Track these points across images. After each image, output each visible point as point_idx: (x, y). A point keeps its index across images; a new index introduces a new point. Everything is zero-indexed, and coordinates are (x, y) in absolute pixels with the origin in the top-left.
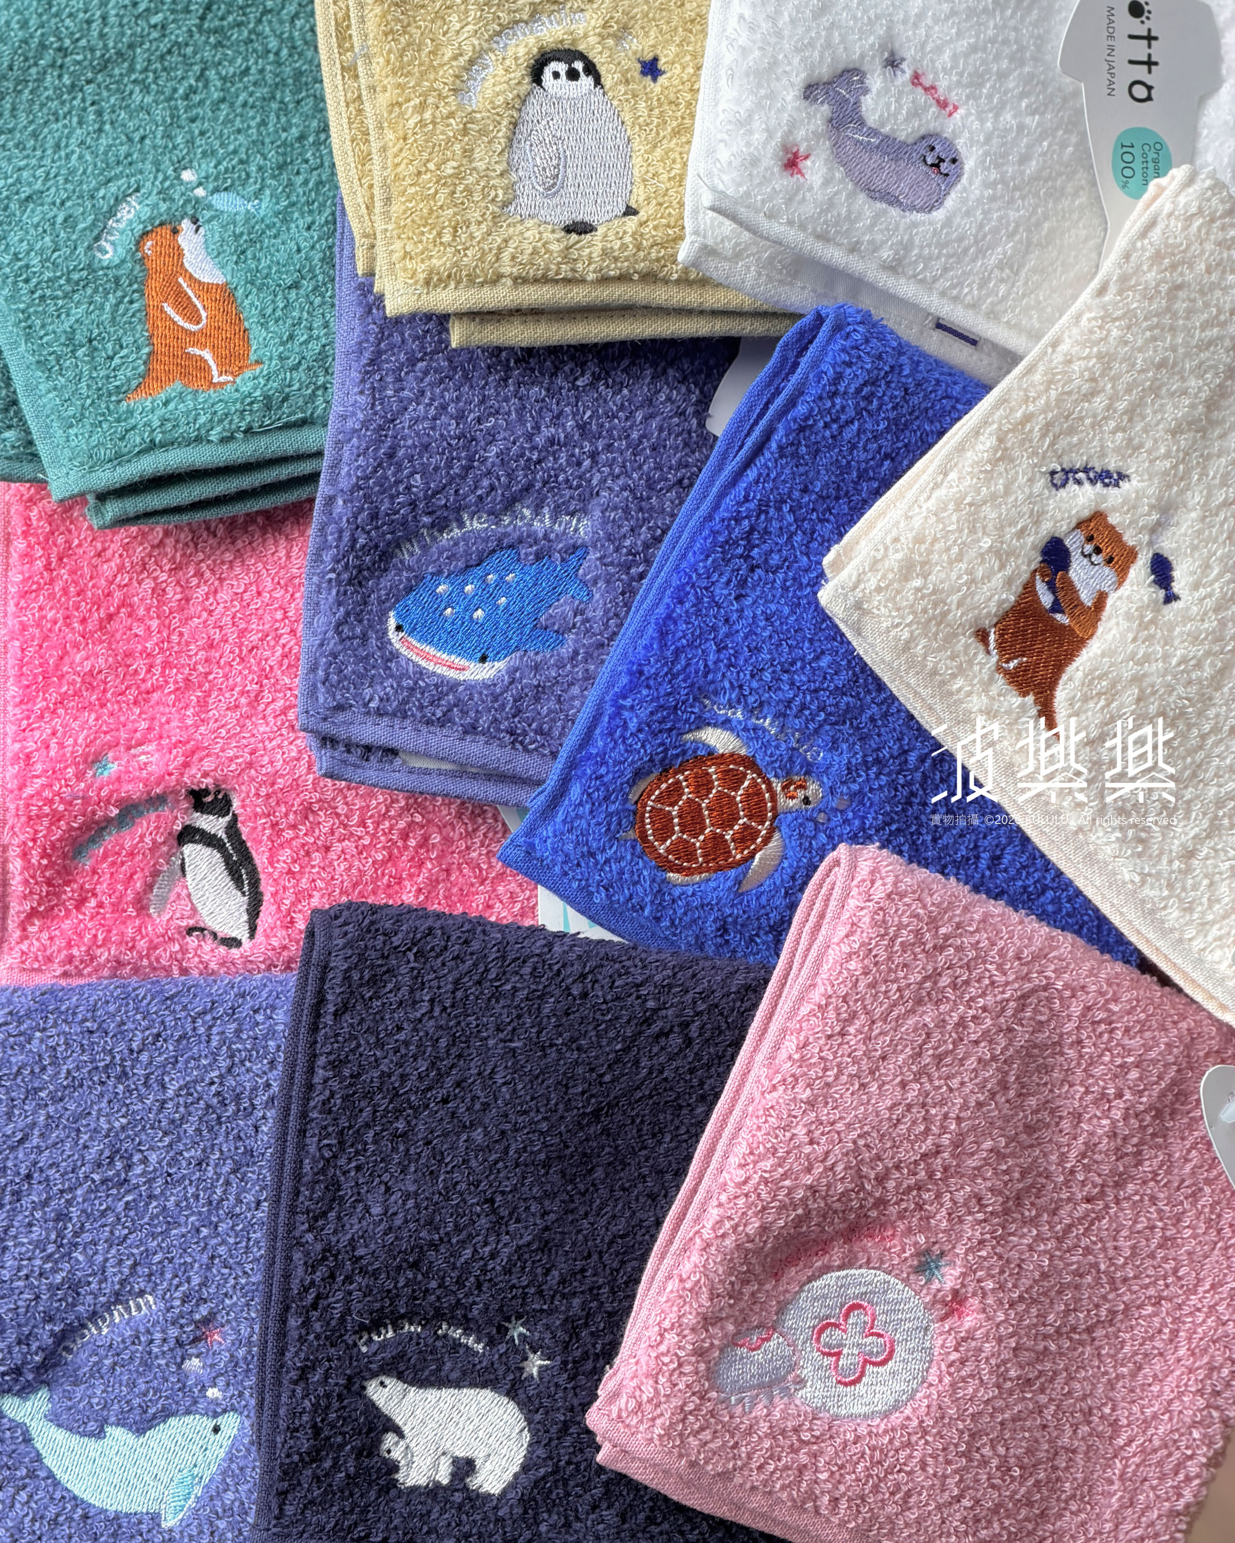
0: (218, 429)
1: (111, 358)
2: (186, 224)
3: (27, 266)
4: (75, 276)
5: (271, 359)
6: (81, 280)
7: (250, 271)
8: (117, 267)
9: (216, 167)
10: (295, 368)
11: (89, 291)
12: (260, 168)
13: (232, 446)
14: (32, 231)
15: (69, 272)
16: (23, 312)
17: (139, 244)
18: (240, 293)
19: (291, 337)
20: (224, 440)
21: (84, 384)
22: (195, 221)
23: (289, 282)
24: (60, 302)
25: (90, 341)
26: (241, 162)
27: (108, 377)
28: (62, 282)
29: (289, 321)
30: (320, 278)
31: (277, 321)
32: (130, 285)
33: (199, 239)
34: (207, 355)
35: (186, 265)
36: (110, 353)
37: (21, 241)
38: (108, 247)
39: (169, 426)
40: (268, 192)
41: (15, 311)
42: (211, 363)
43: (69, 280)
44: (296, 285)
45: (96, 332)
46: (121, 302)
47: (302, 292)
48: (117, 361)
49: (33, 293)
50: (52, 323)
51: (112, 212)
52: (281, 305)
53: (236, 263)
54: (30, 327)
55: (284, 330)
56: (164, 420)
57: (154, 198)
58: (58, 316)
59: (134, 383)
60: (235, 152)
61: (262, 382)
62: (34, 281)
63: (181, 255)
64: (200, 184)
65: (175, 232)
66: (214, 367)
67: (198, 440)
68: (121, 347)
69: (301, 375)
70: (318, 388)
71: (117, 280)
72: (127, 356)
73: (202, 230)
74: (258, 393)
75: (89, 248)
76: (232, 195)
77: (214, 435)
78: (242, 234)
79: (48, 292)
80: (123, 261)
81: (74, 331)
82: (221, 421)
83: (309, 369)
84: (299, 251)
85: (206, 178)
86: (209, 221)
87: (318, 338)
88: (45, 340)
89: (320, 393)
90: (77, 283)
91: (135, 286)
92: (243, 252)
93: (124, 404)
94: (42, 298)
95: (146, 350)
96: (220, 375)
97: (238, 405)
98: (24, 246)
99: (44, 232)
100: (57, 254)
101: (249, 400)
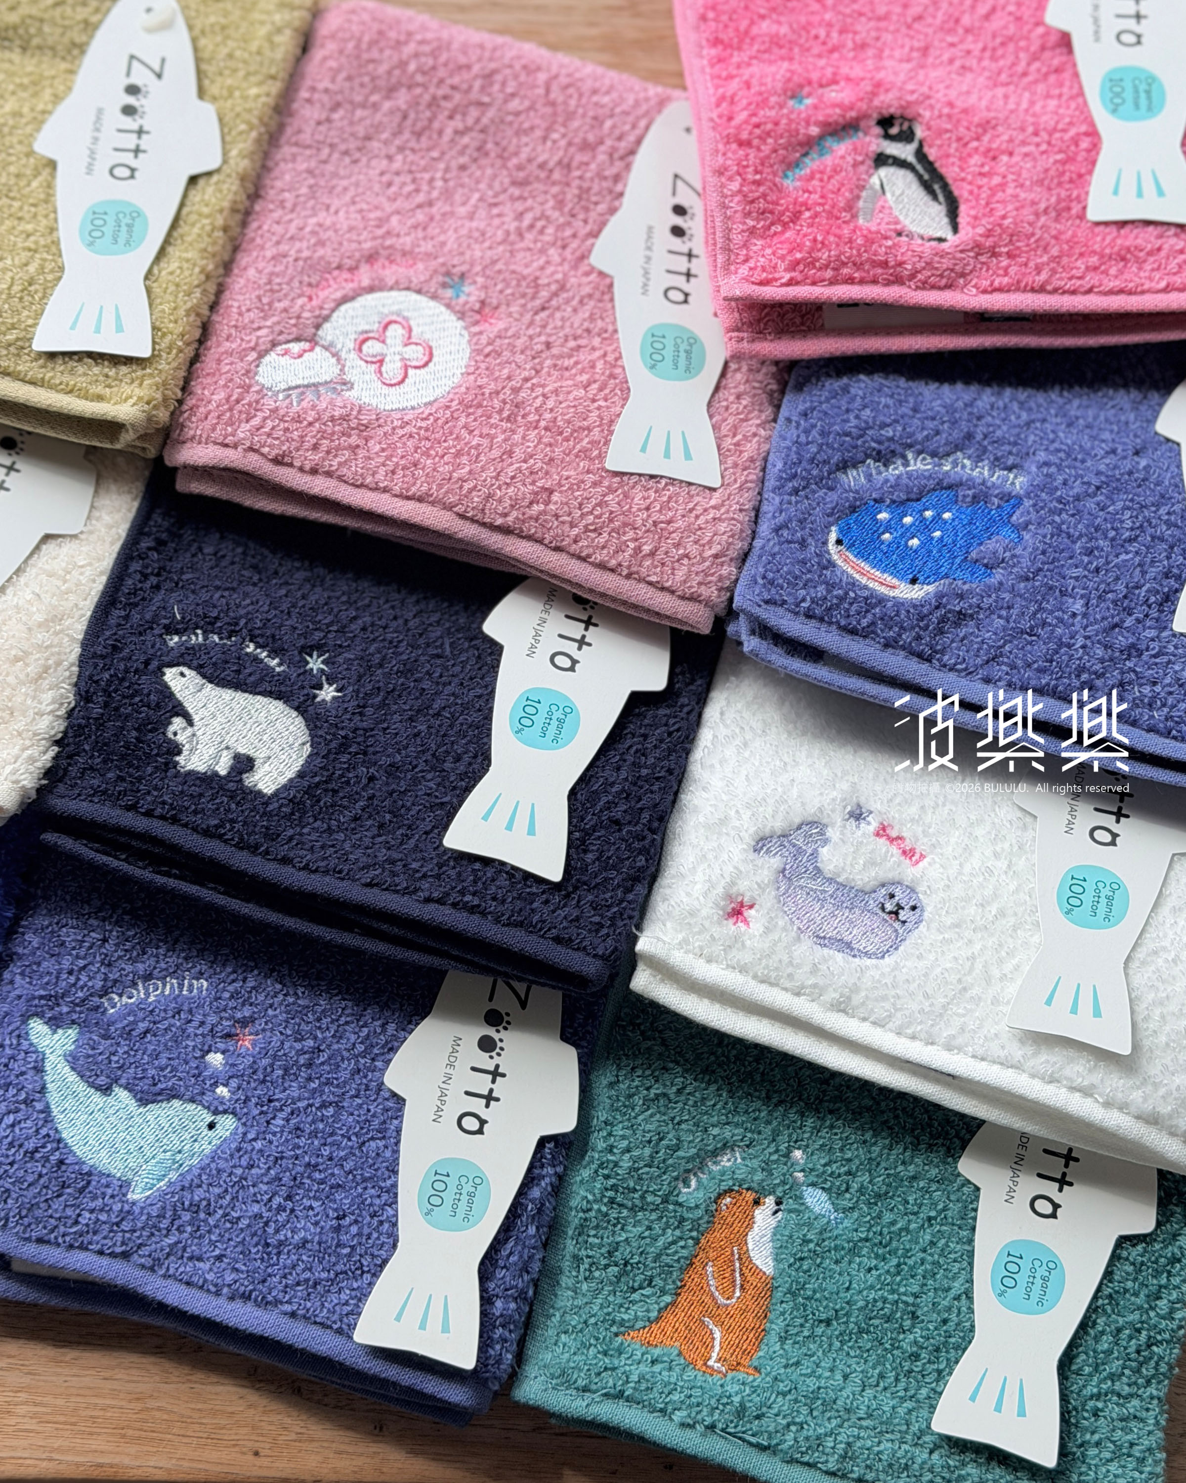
0: (685, 1412)
1: (634, 1290)
2: (770, 1201)
3: (616, 1164)
4: (650, 1198)
5: (767, 1375)
6: (652, 1203)
7: (798, 1283)
8: (690, 1208)
9: (825, 1165)
10: (784, 1394)
11: (654, 1216)
12: (861, 1190)
13: (689, 1433)
14: (639, 1136)
15: (646, 1192)
17: (720, 1196)
18: (779, 1295)
19: (797, 1364)
20: (683, 1425)
21: (598, 1301)
22: (778, 1203)
23: (824, 1316)
24: (624, 1213)
25: (626, 1264)
26: (849, 1173)
27: (621, 1306)
28: (637, 1195)
29: (804, 1350)
30: (852, 1326)
32: (691, 1230)
33: (773, 1222)
34: (717, 1335)
35: (749, 1237)
36: (636, 1285)
37: (624, 1137)
38: (693, 1183)
39: (643, 1386)
40: (856, 1214)
42: (717, 1343)
43: (642, 1198)
44: (828, 1323)
45: (636, 1259)
46: (674, 1243)
47: (829, 1332)
48: (636, 1296)
49: (606, 1190)
50: (606, 1228)
51: (715, 1154)
52: (806, 1333)
53: (790, 1265)
54: (586, 1220)
55: (795, 1354)
56: (642, 1377)
57: (755, 1163)
58: (615, 1225)
59: (640, 1324)
60: (849, 1160)
61: (748, 1391)
62: (614, 1181)
63: (750, 1226)
64: (803, 1171)
65: (757, 1203)
66: (717, 1348)
67: (662, 1412)
68: (649, 1285)
69: (784, 1402)
70: (795, 1424)
71: (682, 1220)
72: (648, 1297)
73: (780, 1214)
74: (737, 1399)
75: (676, 1179)
76: (824, 1196)
77: (678, 1416)
78: (811, 1241)
79: (619, 1198)
80: (697, 1207)
81: (618, 1247)
82: (691, 1407)
83: (796, 1401)
84: (848, 1289)
85: (812, 1170)
86: (790, 1211)
87: (820, 1376)
88: (591, 1240)
89: (793, 1428)
90: (648, 1204)
91: (694, 1234)
92: (802, 1259)
93: (619, 1339)
94: (612, 1200)
96: (719, 1360)
97: (714, 1400)
98: (625, 1144)
99: (650, 1142)
100: (647, 1169)
101: (726, 1400)
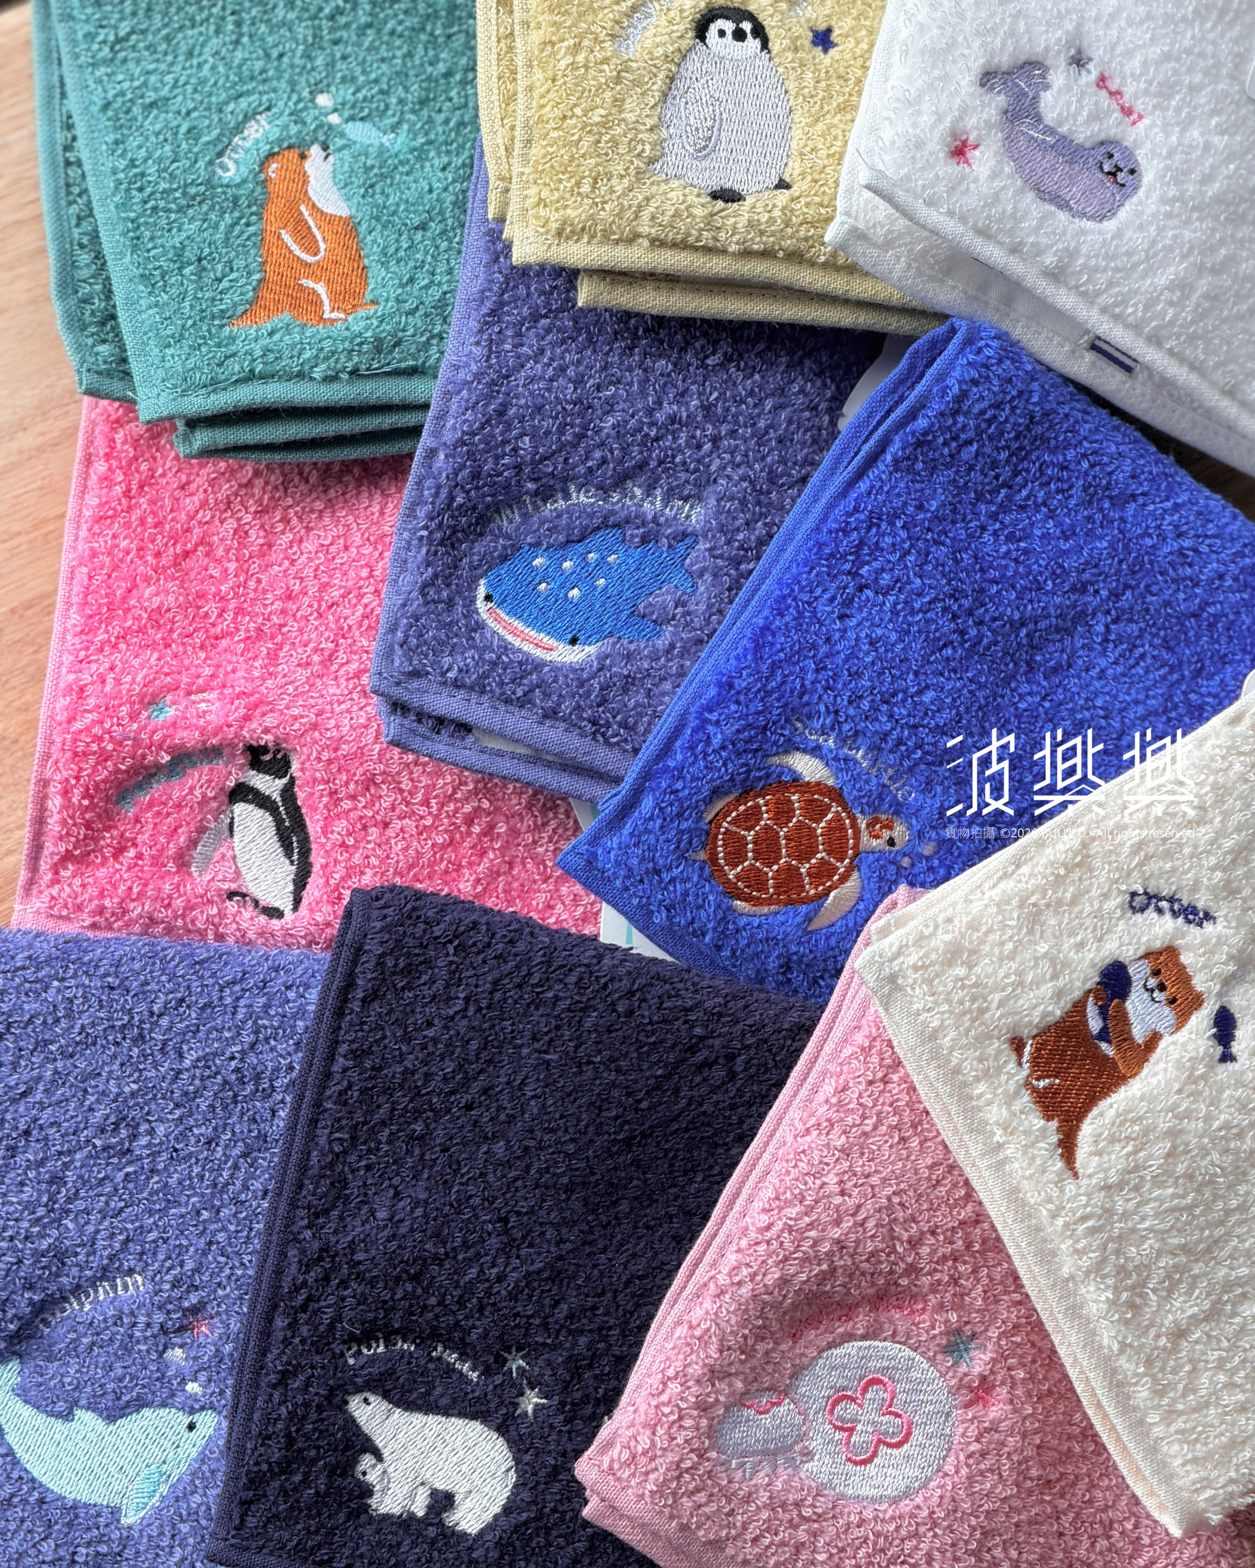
0: (323, 367)
1: (220, 280)
2: (315, 151)
3: (143, 175)
4: (192, 191)
5: (387, 301)
6: (197, 194)
7: (377, 206)
8: (238, 186)
9: (354, 94)
10: (412, 312)
11: (205, 208)
12: (401, 101)
13: (336, 386)
14: (153, 139)
15: (186, 186)
16: (133, 221)
17: (264, 163)
18: (363, 228)
19: (411, 280)
20: (327, 380)
21: (187, 304)
22: (325, 147)
23: (416, 221)
24: (173, 216)
25: (200, 260)
26: (381, 92)
27: (213, 300)
28: (178, 195)
29: (411, 264)
30: (450, 222)
31: (398, 261)
32: (249, 206)
33: (328, 166)
34: (321, 289)
35: (311, 193)
36: (219, 275)
37: (140, 147)
38: (231, 165)
39: (271, 357)
40: (406, 126)
41: (125, 219)
42: (324, 297)
43: (184, 194)
44: (423, 227)
45: (207, 251)
46: (237, 223)
47: (429, 234)
48: (225, 284)
49: (145, 202)
50: (162, 236)
51: (238, 129)
52: (405, 245)
53: (363, 197)
54: (138, 238)
55: (405, 271)
56: (267, 351)
57: (285, 118)
58: (169, 230)
59: (241, 309)
60: (376, 81)
61: (375, 323)
62: (149, 190)
63: (306, 182)
64: (335, 110)
65: (303, 157)
66: (326, 302)
67: (301, 375)
68: (232, 270)
69: (416, 320)
70: (433, 337)
71: (236, 200)
72: (236, 280)
73: (331, 158)
74: (369, 334)
75: (211, 163)
76: (368, 125)
77: (317, 373)
78: (372, 167)
79: (162, 204)
80: (244, 181)
81: (183, 248)
82: (326, 359)
83: (426, 315)
84: (431, 191)
85: (343, 104)
86: (340, 150)
87: (440, 284)
88: (152, 253)
89: (434, 342)
90: (193, 198)
91: (254, 209)
92: (372, 186)
93: (227, 329)
94: (155, 209)
95: (257, 276)
96: (332, 311)
97: (347, 344)
98: (143, 153)
99: (166, 140)
100: (175, 165)
101: (358, 340)
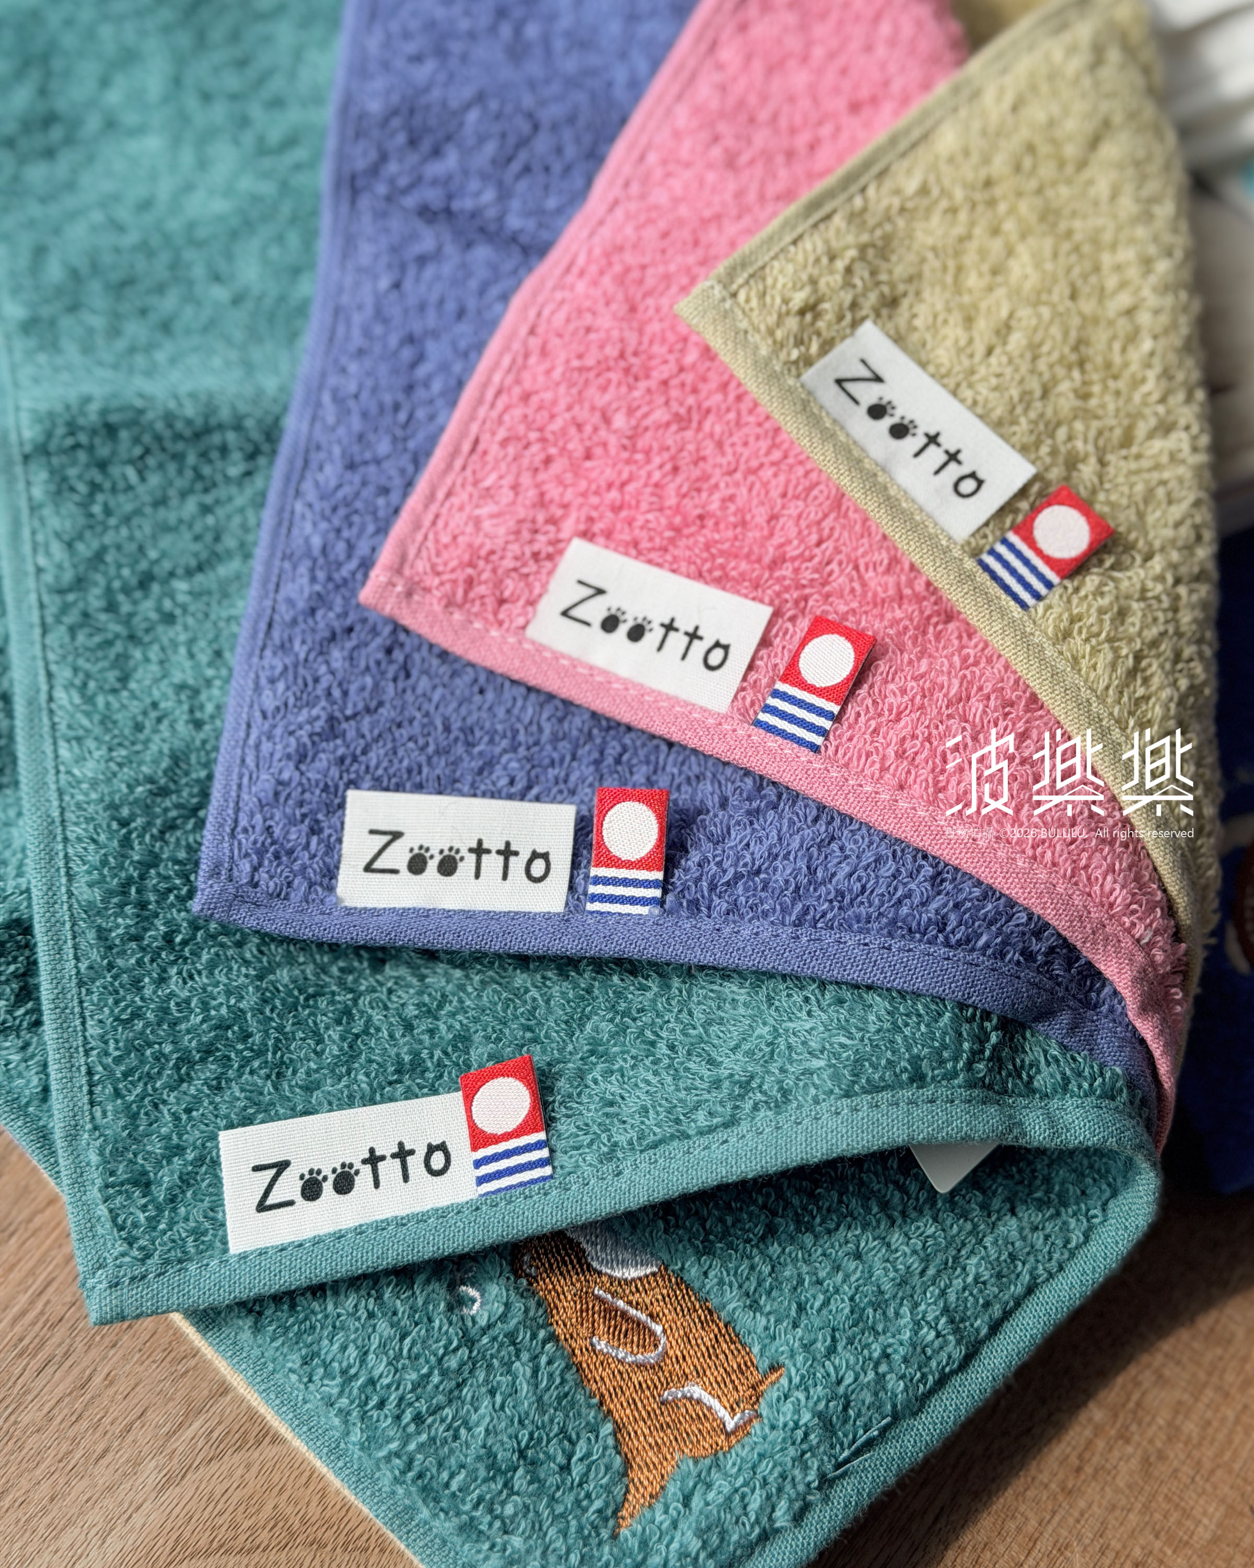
0: (783, 1505)
1: (565, 1469)
3: (372, 1382)
4: (452, 1363)
5: (792, 1355)
6: (462, 1364)
7: (696, 1235)
8: (503, 1318)
10: (831, 1350)
11: (481, 1375)
13: (812, 1518)
14: (353, 1324)
15: (440, 1361)
16: (397, 1455)
17: (512, 1267)
18: (694, 1274)
19: (801, 1308)
20: (798, 1518)
21: (552, 1532)
24: (448, 1412)
25: (522, 1454)
27: (578, 1502)
28: (436, 1379)
29: (787, 1286)
31: (769, 1293)
32: (534, 1336)
34: (697, 1391)
35: (595, 1265)
36: (561, 1459)
39: (715, 1540)
41: (388, 1458)
42: (708, 1400)
43: (444, 1373)
45: (524, 1436)
46: (535, 1371)
48: (577, 1470)
49: (398, 1418)
50: (451, 1451)
52: (766, 1268)
53: (666, 1233)
54: (420, 1476)
55: (785, 1301)
56: (700, 1533)
58: (456, 1437)
59: (619, 1493)
61: (801, 1396)
62: (393, 1398)
63: (579, 1254)
66: (715, 1404)
67: (765, 1537)
68: (573, 1443)
69: (844, 1357)
70: (879, 1362)
71: (511, 1337)
72: (588, 1454)
74: (806, 1417)
77: (781, 1516)
79: (422, 1406)
80: (507, 1305)
81: (491, 1455)
82: (780, 1490)
83: (850, 1342)
87: (837, 1288)
88: (454, 1486)
89: (884, 1368)
90: (459, 1371)
91: (542, 1334)
93: (624, 1532)
94: (418, 1419)
95: (608, 1428)
96: (733, 1412)
97: (792, 1452)
98: (352, 1352)
99: (371, 1315)
100: (408, 1341)
101: (799, 1434)
